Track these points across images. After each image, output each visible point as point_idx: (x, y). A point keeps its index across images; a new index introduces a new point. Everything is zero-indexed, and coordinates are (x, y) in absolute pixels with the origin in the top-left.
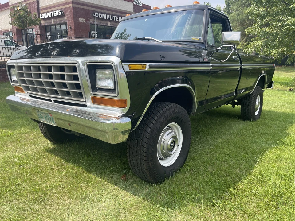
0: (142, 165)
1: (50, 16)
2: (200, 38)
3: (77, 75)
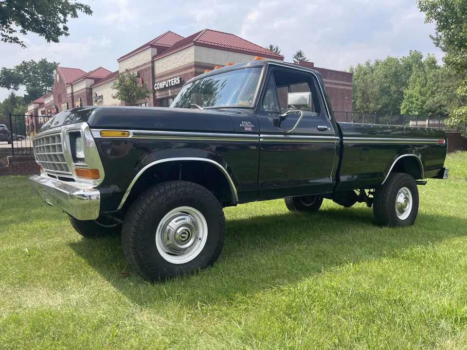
2: (251, 102)
3: (61, 145)
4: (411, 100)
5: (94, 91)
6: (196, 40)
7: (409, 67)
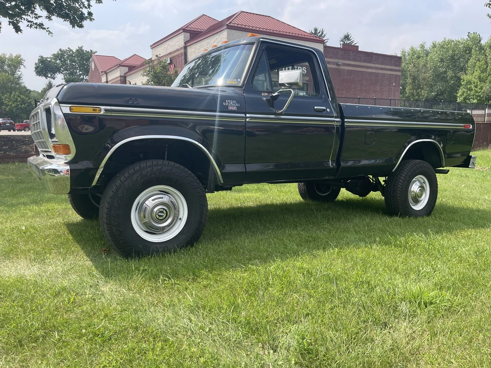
2: (238, 80)
4: (469, 86)
5: (128, 79)
6: (230, 23)
7: (468, 50)
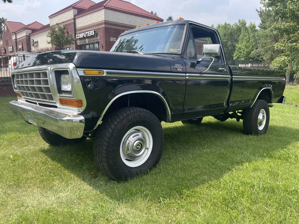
0: (103, 162)
1: (85, 36)
2: (178, 50)
3: (47, 80)
4: (240, 51)
5: (32, 38)
7: (239, 30)
